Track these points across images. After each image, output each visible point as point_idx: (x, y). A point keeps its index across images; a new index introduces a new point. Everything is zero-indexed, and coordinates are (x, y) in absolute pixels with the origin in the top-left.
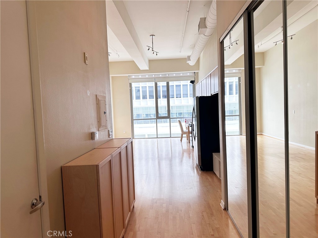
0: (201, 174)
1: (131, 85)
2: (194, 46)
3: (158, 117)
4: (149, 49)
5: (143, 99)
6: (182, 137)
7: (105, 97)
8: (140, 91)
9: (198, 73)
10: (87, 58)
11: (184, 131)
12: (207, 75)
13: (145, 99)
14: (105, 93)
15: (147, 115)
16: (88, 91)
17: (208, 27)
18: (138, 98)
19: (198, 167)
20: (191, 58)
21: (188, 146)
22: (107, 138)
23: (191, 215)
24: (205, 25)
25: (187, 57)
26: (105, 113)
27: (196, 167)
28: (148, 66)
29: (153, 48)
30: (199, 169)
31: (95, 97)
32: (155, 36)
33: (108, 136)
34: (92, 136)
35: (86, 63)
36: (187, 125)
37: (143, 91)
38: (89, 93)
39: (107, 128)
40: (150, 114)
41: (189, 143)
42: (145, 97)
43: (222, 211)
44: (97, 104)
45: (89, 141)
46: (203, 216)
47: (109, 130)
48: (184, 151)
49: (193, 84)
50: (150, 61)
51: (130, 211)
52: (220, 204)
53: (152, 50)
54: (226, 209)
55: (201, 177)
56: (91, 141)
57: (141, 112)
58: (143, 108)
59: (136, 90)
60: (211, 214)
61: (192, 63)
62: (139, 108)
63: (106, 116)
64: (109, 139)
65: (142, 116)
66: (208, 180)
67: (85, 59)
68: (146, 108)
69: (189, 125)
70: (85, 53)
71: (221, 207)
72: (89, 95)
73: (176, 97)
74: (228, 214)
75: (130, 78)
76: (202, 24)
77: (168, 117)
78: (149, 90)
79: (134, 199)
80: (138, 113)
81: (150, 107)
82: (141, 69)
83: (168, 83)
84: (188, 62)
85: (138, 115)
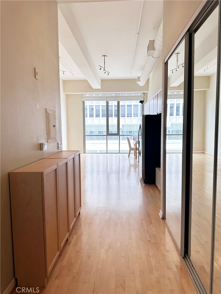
0: (144, 186)
1: (84, 102)
2: (143, 68)
3: (108, 134)
4: (101, 69)
5: (96, 117)
6: (130, 153)
7: (55, 112)
8: (93, 110)
9: (147, 93)
10: (37, 73)
11: (132, 148)
12: (155, 96)
13: (98, 117)
14: (55, 108)
15: (99, 132)
16: (38, 105)
17: (156, 49)
18: (91, 116)
19: (142, 180)
20: (140, 79)
21: (135, 162)
22: (56, 150)
23: (131, 223)
24: (154, 47)
25: (137, 78)
26: (54, 126)
27: (140, 180)
28: (101, 86)
29: (104, 68)
30: (143, 182)
31: (44, 111)
32: (106, 56)
33: (57, 148)
34: (41, 147)
35: (36, 78)
36: (135, 142)
37: (96, 110)
38: (39, 106)
39: (56, 141)
40: (102, 132)
41: (136, 158)
42: (98, 116)
43: (160, 220)
44: (46, 117)
45: (37, 151)
46: (142, 223)
47: (58, 143)
48: (131, 166)
49: (142, 104)
50: (102, 80)
51: (75, 217)
52: (158, 214)
53: (104, 70)
54: (164, 218)
55: (144, 189)
56: (40, 152)
57: (94, 129)
58: (96, 125)
59: (89, 108)
60: (149, 222)
61: (141, 83)
62: (92, 125)
63: (55, 129)
64: (58, 150)
65: (94, 133)
66: (150, 192)
67: (35, 74)
68: (99, 125)
69: (137, 142)
70: (35, 68)
71: (159, 216)
72: (38, 108)
73: (127, 117)
74: (165, 223)
75: (84, 96)
76: (151, 46)
77: (118, 134)
78: (102, 109)
79: (81, 206)
80: (91, 130)
81: (103, 125)
82: (94, 88)
83: (118, 103)
84: (138, 83)
85: (91, 132)
